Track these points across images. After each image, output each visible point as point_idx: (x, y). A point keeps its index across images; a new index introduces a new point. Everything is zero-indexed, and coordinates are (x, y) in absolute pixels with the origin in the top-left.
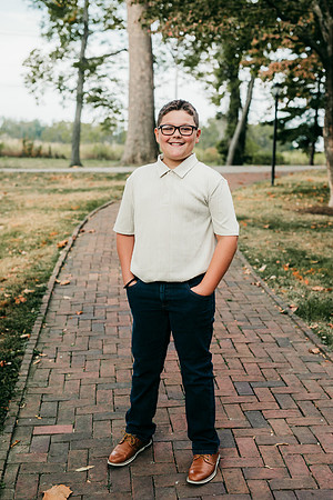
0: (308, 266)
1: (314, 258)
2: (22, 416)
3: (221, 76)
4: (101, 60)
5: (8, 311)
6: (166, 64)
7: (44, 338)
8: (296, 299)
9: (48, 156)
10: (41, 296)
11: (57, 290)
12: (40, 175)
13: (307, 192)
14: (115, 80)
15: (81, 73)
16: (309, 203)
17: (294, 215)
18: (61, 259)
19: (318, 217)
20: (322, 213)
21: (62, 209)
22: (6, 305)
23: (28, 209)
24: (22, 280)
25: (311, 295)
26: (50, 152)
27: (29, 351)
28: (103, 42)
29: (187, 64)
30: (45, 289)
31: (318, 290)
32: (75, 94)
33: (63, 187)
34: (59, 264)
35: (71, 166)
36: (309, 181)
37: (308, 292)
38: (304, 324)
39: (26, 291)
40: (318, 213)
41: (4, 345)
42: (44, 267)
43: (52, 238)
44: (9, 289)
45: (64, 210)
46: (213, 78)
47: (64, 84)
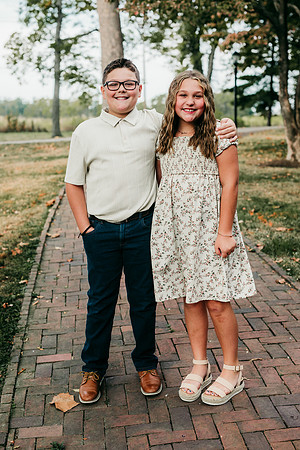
0: (271, 211)
1: (276, 204)
2: (25, 348)
3: (184, 50)
4: (75, 40)
5: (6, 262)
6: (134, 42)
7: (40, 283)
8: (262, 239)
9: (32, 130)
10: (35, 248)
11: (48, 243)
12: (26, 146)
13: (267, 148)
14: (89, 58)
15: (58, 53)
16: (269, 158)
17: (256, 168)
18: (51, 216)
19: (277, 169)
20: (282, 166)
21: (48, 174)
22: (4, 257)
23: (17, 175)
24: (17, 235)
25: (275, 235)
26: (33, 127)
27: (28, 294)
28: (76, 24)
29: (154, 40)
30: (38, 242)
31: (281, 230)
32: (53, 73)
33: (48, 155)
34: (49, 220)
35: (53, 137)
36: (268, 139)
37: (272, 233)
38: (271, 260)
39: (21, 244)
40: (277, 166)
41: (5, 290)
42: (36, 223)
43: (41, 199)
44: (6, 243)
45: (50, 175)
46: (177, 53)
47: (43, 63)
